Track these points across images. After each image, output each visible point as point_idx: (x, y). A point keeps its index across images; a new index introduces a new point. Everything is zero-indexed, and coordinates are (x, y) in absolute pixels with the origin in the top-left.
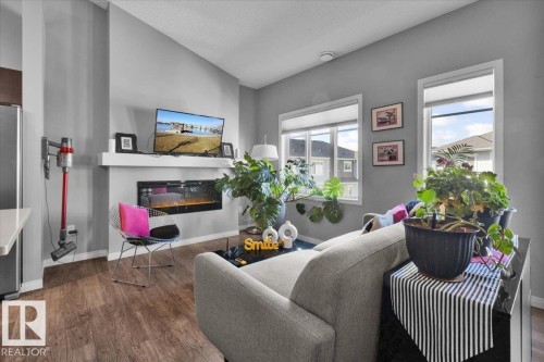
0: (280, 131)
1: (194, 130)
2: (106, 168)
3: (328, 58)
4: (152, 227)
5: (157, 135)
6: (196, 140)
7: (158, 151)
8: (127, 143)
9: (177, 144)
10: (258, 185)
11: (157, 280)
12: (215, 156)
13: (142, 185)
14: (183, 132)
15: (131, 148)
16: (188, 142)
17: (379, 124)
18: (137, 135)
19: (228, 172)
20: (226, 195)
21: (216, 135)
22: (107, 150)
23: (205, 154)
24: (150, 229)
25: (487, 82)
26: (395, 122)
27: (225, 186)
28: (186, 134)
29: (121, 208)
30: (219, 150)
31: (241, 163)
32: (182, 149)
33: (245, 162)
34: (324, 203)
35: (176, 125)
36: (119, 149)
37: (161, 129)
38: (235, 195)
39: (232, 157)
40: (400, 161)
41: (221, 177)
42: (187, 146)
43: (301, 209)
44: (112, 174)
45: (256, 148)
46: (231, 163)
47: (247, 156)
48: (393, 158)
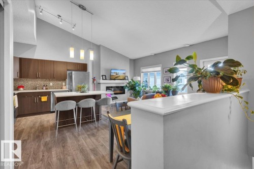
0: (141, 73)
1: (119, 74)
2: (100, 83)
5: (111, 76)
6: (119, 76)
7: (111, 79)
8: (104, 78)
9: (115, 77)
10: (135, 87)
17: (165, 72)
18: (106, 75)
19: (127, 84)
20: (126, 90)
21: (124, 74)
22: (100, 79)
27: (126, 88)
28: (117, 75)
30: (124, 79)
31: (130, 82)
35: (115, 73)
36: (103, 79)
37: (112, 74)
38: (129, 90)
40: (170, 82)
41: (125, 85)
42: (118, 78)
44: (101, 85)
45: (134, 77)
46: (127, 81)
47: (132, 80)
48: (168, 81)
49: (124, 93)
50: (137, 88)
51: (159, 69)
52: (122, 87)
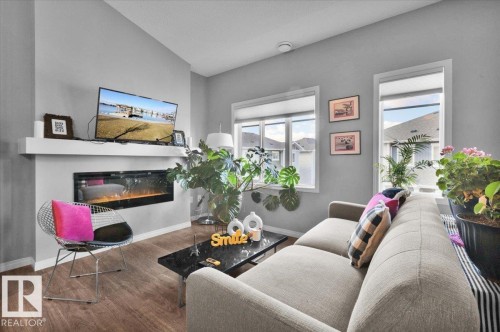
0: (233, 121)
1: (144, 115)
2: (31, 157)
3: (286, 49)
4: (96, 226)
5: (98, 119)
6: (146, 126)
7: (99, 138)
8: (61, 128)
9: (123, 130)
10: (218, 175)
11: (106, 291)
12: (167, 144)
13: (78, 177)
14: (131, 116)
15: (65, 133)
16: (137, 129)
17: (337, 115)
18: (73, 118)
19: (180, 162)
20: (179, 185)
21: (168, 122)
22: (32, 135)
23: (156, 142)
24: (94, 229)
25: (437, 80)
26: (352, 114)
27: (178, 176)
28: (134, 119)
29: (55, 206)
30: (170, 140)
31: (196, 152)
32: (129, 136)
33: (200, 150)
34: (280, 191)
35: (123, 108)
36: (48, 134)
37: (104, 112)
38: (191, 185)
39: (184, 145)
40: (357, 151)
41: (174, 166)
42: (135, 132)
43: (256, 197)
44: (39, 165)
45: (211, 136)
46: (183, 152)
47: (202, 145)
48: (349, 148)
49: (169, 197)
50: (224, 177)
51: (310, 102)
52: (162, 174)
